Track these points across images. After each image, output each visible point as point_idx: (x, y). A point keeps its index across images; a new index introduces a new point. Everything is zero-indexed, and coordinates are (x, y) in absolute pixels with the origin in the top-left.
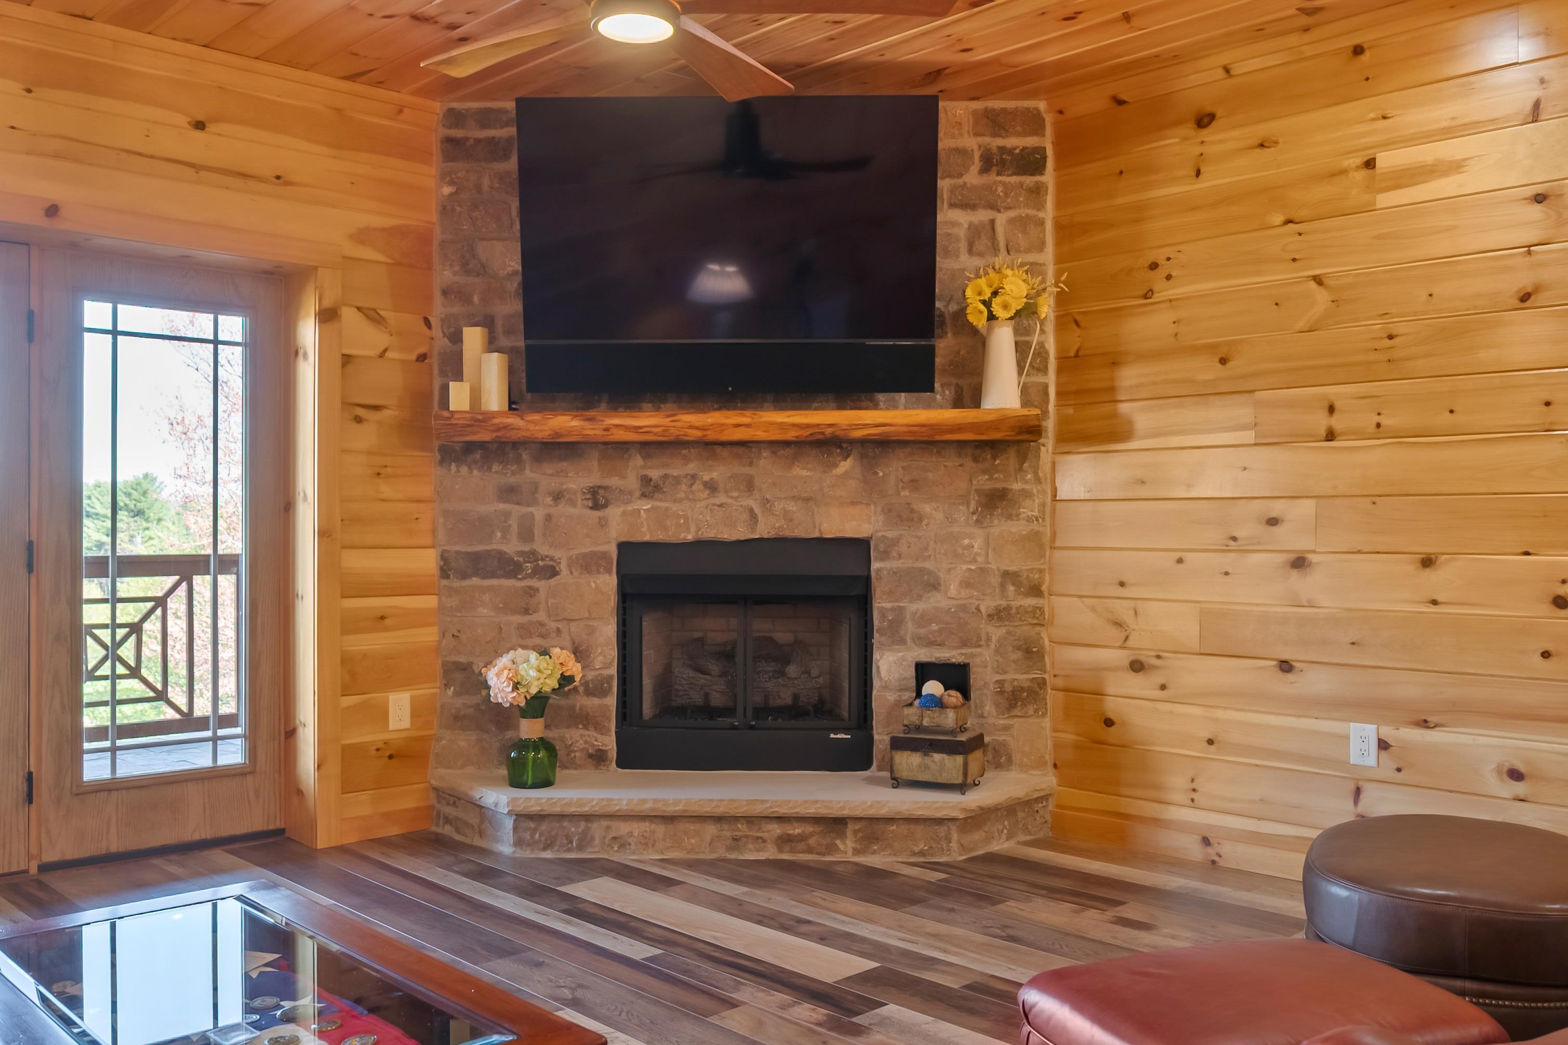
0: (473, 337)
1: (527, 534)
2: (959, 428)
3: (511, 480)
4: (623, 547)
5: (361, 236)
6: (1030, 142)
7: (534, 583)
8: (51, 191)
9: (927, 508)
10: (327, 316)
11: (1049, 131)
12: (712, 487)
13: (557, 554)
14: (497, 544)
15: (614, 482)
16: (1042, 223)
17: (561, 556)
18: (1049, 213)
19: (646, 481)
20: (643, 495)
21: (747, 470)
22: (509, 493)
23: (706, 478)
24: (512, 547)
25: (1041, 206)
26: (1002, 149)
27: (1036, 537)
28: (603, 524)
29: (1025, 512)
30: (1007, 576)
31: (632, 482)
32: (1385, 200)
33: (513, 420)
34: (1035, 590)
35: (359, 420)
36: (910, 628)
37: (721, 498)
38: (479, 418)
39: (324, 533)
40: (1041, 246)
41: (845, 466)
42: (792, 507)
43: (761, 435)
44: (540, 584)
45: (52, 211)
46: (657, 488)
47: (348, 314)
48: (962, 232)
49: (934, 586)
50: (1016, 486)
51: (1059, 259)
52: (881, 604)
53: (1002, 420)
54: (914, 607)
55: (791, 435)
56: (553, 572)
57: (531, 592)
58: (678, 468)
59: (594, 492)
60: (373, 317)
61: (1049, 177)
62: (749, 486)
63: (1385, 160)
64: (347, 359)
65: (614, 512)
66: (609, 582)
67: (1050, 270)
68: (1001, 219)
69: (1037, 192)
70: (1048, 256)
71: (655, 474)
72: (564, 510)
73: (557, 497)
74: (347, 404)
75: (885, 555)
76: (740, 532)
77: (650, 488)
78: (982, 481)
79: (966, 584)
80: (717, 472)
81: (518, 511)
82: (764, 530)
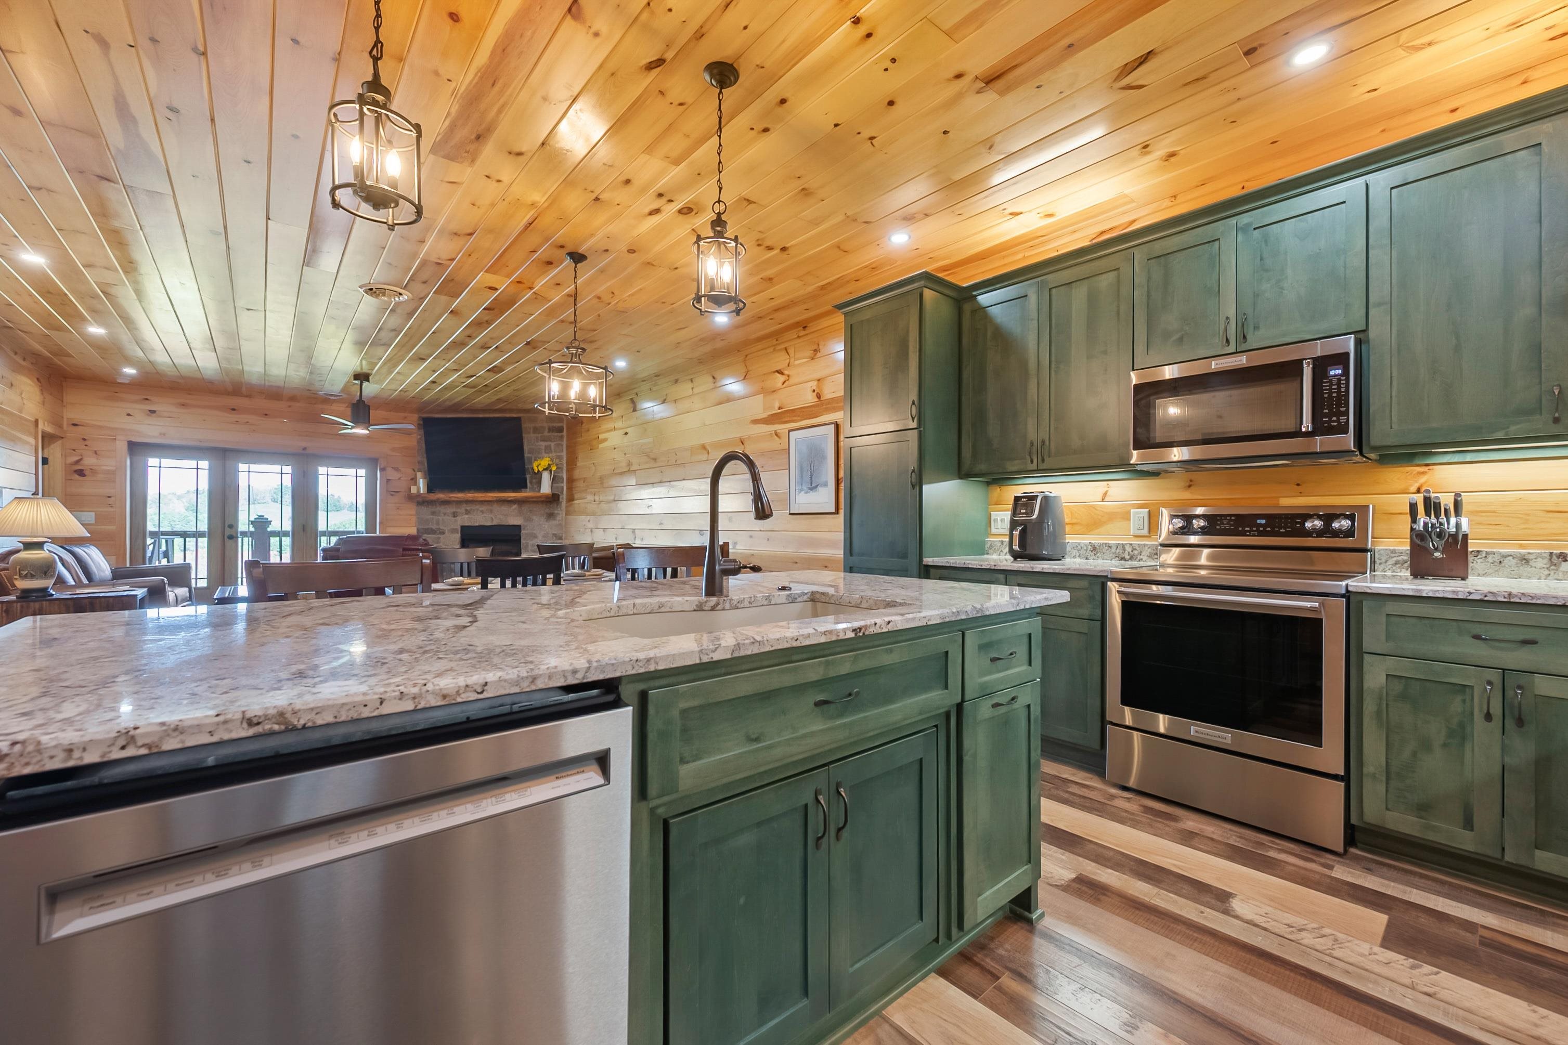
0: (419, 474)
1: (438, 524)
2: (533, 498)
3: (433, 510)
4: (462, 527)
5: (393, 449)
6: (560, 424)
7: (440, 536)
8: (304, 444)
9: (534, 517)
10: (382, 470)
11: (565, 422)
12: (482, 512)
13: (445, 528)
14: (430, 526)
15: (459, 510)
16: (562, 445)
17: (446, 530)
18: (564, 443)
19: (466, 510)
20: (466, 514)
21: (491, 508)
22: (433, 513)
23: (481, 509)
24: (434, 527)
25: (562, 441)
26: (553, 427)
27: (560, 525)
28: (456, 521)
29: (558, 518)
30: (554, 535)
31: (463, 510)
32: (601, 446)
33: (427, 495)
34: (561, 538)
35: (392, 495)
36: (530, 547)
37: (485, 515)
38: (419, 495)
39: (380, 523)
40: (562, 451)
41: (515, 506)
42: (501, 517)
43: (487, 499)
44: (442, 536)
45: (305, 449)
46: (469, 512)
47: (389, 470)
48: (543, 448)
49: (535, 537)
50: (556, 512)
51: (567, 454)
52: (523, 541)
53: (546, 496)
54: (531, 543)
55: (495, 499)
56: (444, 533)
57: (439, 538)
58: (474, 507)
59: (454, 513)
60: (397, 469)
61: (565, 433)
62: (491, 511)
63: (602, 436)
64: (388, 480)
65: (459, 518)
66: (459, 535)
67: (565, 459)
68: (553, 444)
69: (562, 437)
70: (564, 454)
71: (468, 508)
72: (446, 518)
73: (445, 514)
74: (388, 491)
75: (524, 529)
76: (489, 524)
77: (467, 512)
78: (547, 511)
79: (544, 537)
80: (484, 508)
81: (435, 518)
82: (495, 523)
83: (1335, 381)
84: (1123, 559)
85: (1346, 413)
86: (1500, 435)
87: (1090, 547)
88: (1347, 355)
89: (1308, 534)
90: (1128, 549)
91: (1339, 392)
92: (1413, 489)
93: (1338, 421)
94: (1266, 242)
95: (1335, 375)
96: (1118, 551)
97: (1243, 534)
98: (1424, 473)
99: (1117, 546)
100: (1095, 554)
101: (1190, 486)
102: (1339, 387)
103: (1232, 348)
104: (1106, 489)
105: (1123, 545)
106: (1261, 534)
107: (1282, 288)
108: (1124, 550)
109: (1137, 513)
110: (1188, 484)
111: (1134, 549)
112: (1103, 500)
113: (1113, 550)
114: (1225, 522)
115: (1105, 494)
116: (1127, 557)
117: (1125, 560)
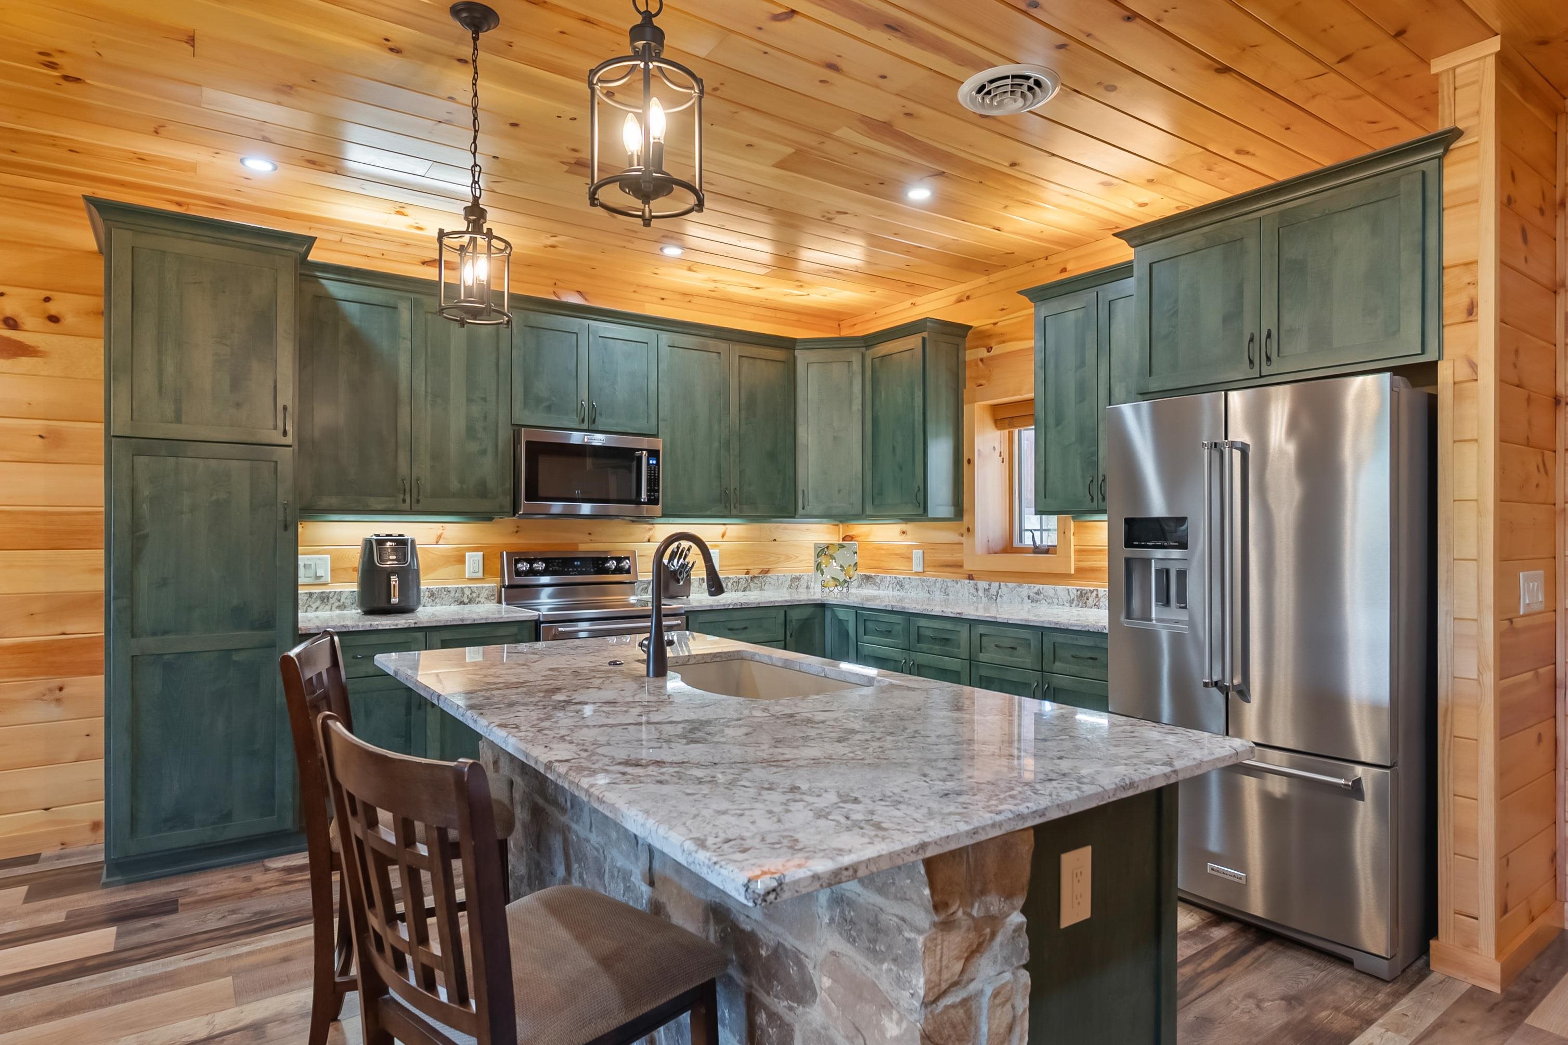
83: (653, 468)
84: (462, 603)
85: (658, 491)
86: (709, 513)
87: (427, 593)
88: (658, 451)
89: (607, 571)
90: (467, 592)
91: (654, 476)
92: (646, 539)
93: (654, 495)
94: (606, 349)
95: (653, 464)
96: (457, 595)
97: (568, 574)
98: (651, 529)
99: (456, 591)
100: (433, 601)
101: (517, 532)
102: (655, 473)
103: (585, 426)
104: (440, 532)
105: (462, 589)
106: (580, 573)
107: (615, 389)
108: (463, 593)
109: (473, 556)
110: (515, 530)
111: (472, 592)
112: (437, 543)
113: (452, 594)
114: (555, 564)
115: (440, 537)
116: (466, 600)
117: (464, 604)
